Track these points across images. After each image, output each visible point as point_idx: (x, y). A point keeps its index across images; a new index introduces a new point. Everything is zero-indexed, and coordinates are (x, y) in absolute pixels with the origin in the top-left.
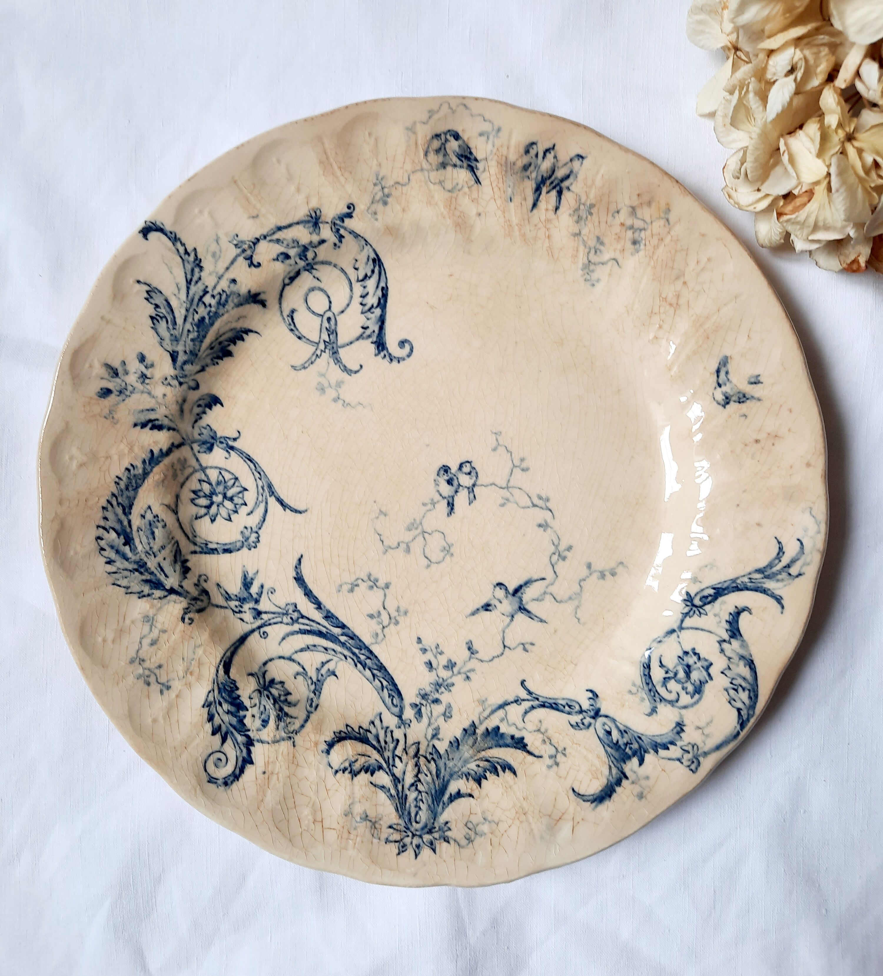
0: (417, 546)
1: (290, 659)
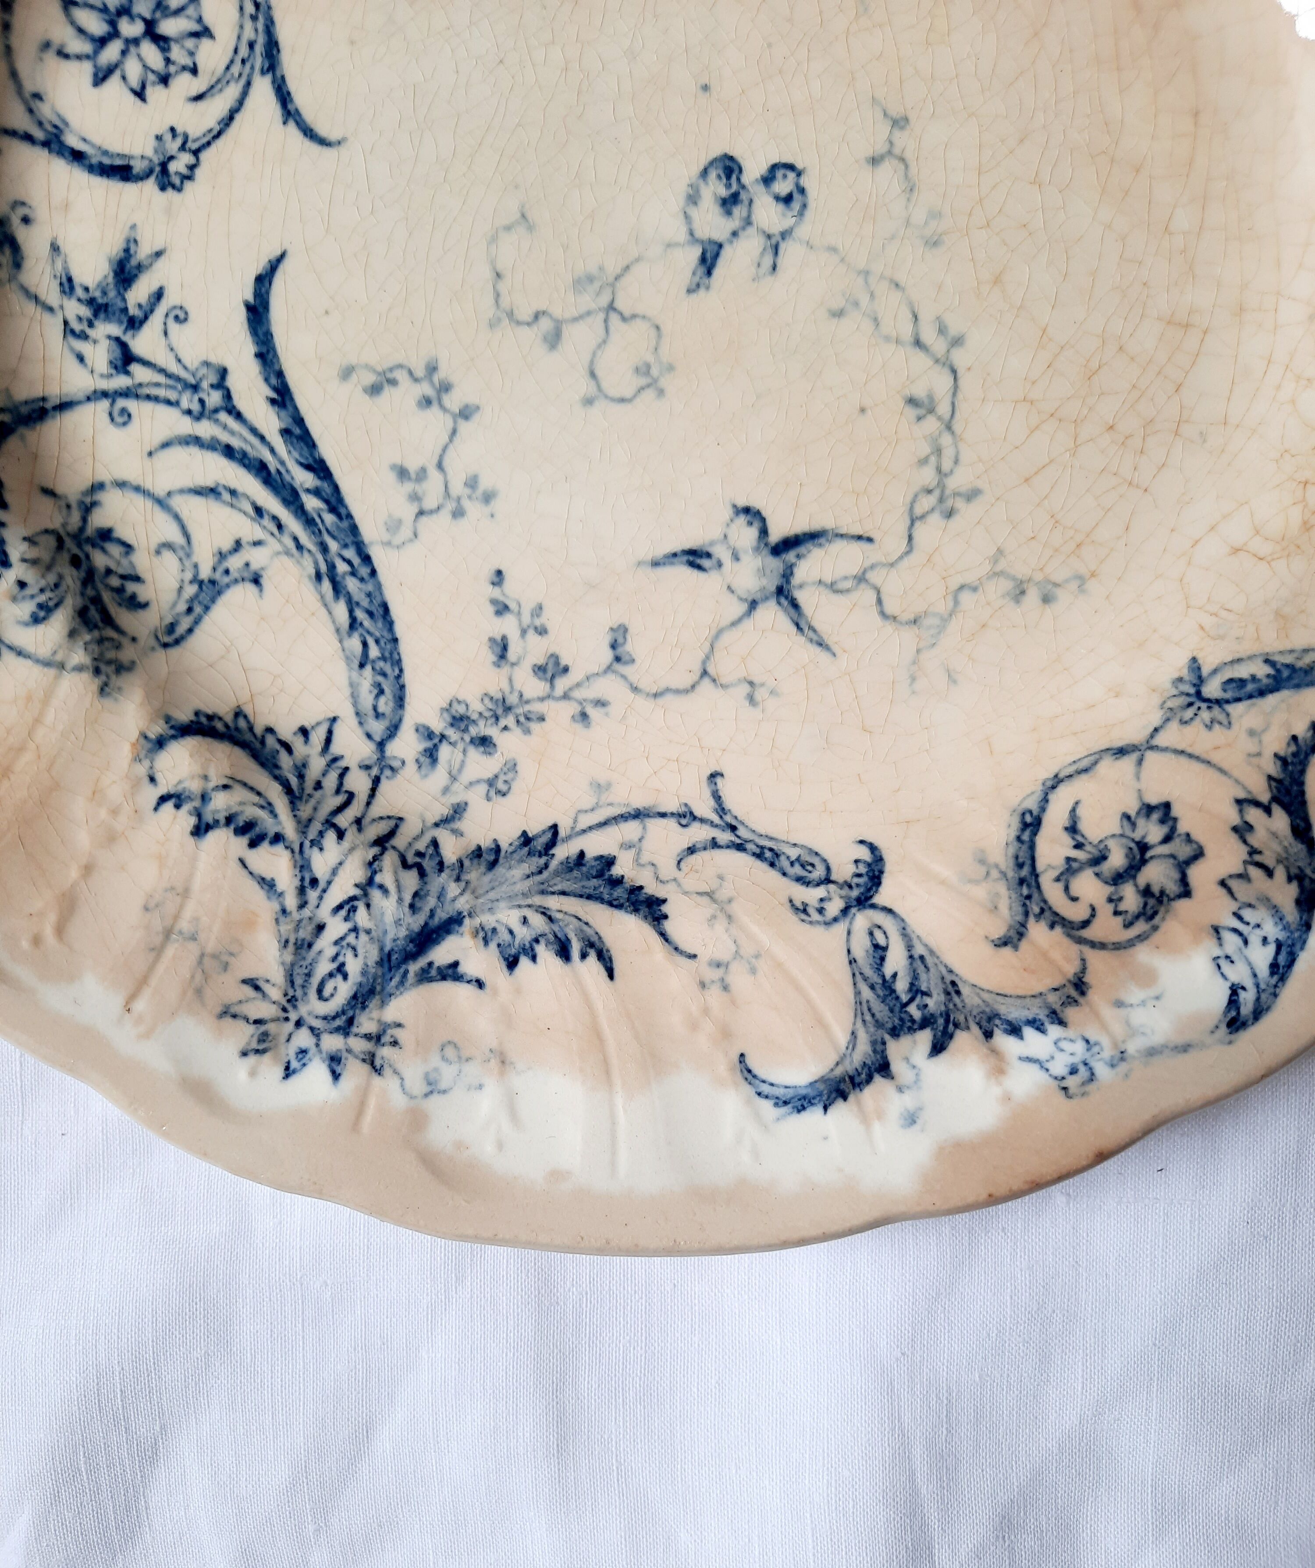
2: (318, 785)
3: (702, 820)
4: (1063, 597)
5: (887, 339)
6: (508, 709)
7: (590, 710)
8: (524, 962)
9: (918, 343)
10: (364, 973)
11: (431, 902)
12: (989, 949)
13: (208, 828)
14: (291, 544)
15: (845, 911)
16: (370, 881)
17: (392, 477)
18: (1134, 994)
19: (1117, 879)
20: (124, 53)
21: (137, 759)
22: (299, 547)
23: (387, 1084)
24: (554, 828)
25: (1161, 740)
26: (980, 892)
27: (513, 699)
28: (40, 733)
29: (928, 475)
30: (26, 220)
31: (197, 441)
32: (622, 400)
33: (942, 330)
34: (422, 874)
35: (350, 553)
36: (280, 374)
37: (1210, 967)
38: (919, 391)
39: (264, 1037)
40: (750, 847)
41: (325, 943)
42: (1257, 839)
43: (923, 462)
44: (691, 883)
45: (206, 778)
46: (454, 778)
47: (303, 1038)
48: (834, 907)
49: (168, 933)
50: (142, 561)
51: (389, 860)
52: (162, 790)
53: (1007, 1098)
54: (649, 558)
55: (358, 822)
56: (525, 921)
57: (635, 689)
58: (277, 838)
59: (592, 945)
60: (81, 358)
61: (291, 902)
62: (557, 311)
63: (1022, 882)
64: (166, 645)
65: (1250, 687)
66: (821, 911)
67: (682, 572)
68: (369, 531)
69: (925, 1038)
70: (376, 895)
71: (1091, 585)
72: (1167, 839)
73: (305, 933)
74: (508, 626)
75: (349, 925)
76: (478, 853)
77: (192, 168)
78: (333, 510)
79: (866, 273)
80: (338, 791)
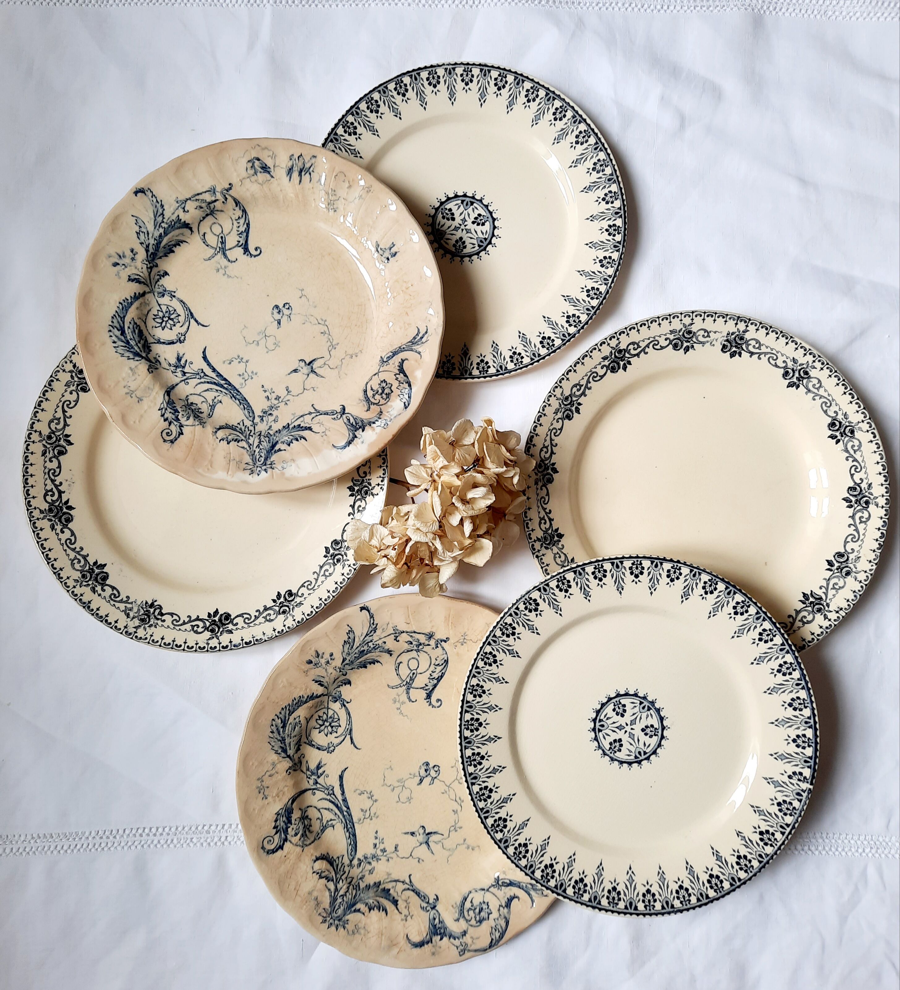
0: (262, 342)
1: (199, 395)
4: (359, 355)
19: (381, 394)
23: (276, 470)
26: (361, 404)
29: (329, 344)
31: (202, 383)
41: (256, 453)
47: (259, 469)
48: (339, 416)
50: (200, 406)
51: (262, 437)
58: (242, 440)
61: (248, 449)
68: (237, 387)
69: (361, 430)
73: (253, 453)
74: (267, 394)
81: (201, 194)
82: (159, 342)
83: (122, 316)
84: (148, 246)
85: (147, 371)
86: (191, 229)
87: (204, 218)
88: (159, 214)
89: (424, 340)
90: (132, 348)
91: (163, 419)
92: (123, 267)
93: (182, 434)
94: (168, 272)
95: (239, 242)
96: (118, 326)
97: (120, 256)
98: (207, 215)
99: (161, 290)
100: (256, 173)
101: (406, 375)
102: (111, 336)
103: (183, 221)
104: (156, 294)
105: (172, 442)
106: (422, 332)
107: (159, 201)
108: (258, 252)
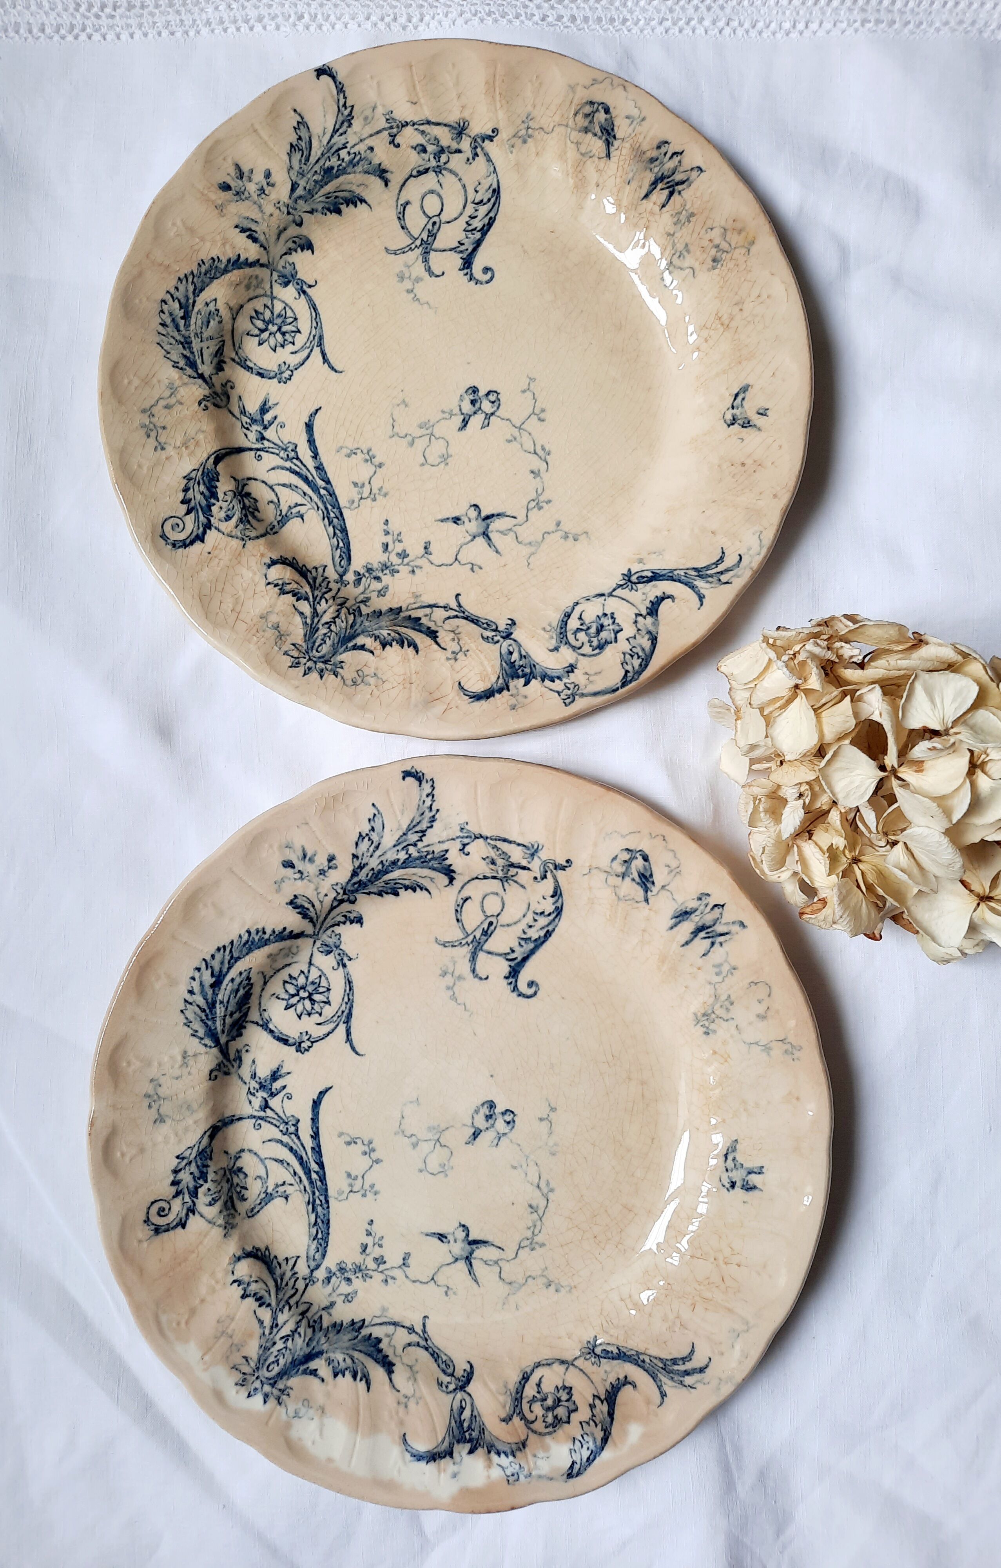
2: (287, 1284)
3: (417, 1333)
4: (563, 1291)
5: (528, 1182)
6: (360, 1270)
7: (389, 1280)
8: (340, 1376)
9: (538, 1186)
10: (285, 1365)
11: (314, 1343)
12: (498, 1421)
13: (247, 1296)
14: (302, 1188)
15: (455, 1390)
16: (296, 1330)
17: (345, 1175)
18: (541, 1454)
19: (548, 1409)
20: (299, 1001)
21: (230, 1264)
22: (305, 1190)
23: (281, 1410)
24: (364, 1320)
25: (576, 1363)
27: (363, 1267)
28: (200, 1247)
29: (529, 1234)
30: (247, 1051)
31: (281, 1142)
32: (432, 1174)
33: (548, 1184)
34: (314, 1331)
35: (322, 1198)
36: (318, 1128)
37: (568, 1452)
38: (534, 1204)
39: (244, 1380)
40: (430, 1350)
41: (274, 1349)
42: (596, 1411)
43: (529, 1228)
44: (406, 1360)
45: (251, 1277)
46: (334, 1291)
47: (257, 1384)
48: (452, 1387)
49: (223, 1332)
50: (249, 1180)
51: (304, 1322)
52: (235, 1278)
53: (489, 1477)
54: (426, 1232)
55: (297, 1303)
56: (344, 1360)
57: (407, 1277)
58: (269, 1305)
59: (365, 1376)
60: (250, 1102)
61: (267, 1332)
62: (419, 1136)
63: (516, 1399)
64: (249, 1217)
65: (610, 1355)
66: (447, 1387)
67: (435, 1240)
68: (331, 1192)
69: (468, 1446)
70: (296, 1336)
71: (574, 1290)
72: (568, 1400)
73: (268, 1345)
74: (369, 1241)
75: (284, 1345)
76: (334, 1325)
77: (309, 1047)
78: (321, 1181)
79: (527, 1157)
80: (293, 1288)
81: (510, 842)
82: (265, 1026)
83: (235, 955)
84: (361, 867)
85: (207, 1072)
86: (451, 880)
87: (485, 878)
88: (417, 829)
89: (688, 1380)
90: (214, 1020)
91: (172, 1178)
92: (298, 876)
93: (184, 1226)
94: (365, 920)
95: (513, 951)
96: (217, 969)
97: (305, 856)
98: (494, 878)
99: (330, 941)
100: (624, 875)
101: (611, 1414)
102: (193, 979)
103: (448, 862)
104: (318, 944)
105: (157, 1230)
106: (697, 1362)
107: (434, 808)
108: (530, 992)
